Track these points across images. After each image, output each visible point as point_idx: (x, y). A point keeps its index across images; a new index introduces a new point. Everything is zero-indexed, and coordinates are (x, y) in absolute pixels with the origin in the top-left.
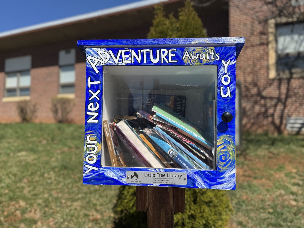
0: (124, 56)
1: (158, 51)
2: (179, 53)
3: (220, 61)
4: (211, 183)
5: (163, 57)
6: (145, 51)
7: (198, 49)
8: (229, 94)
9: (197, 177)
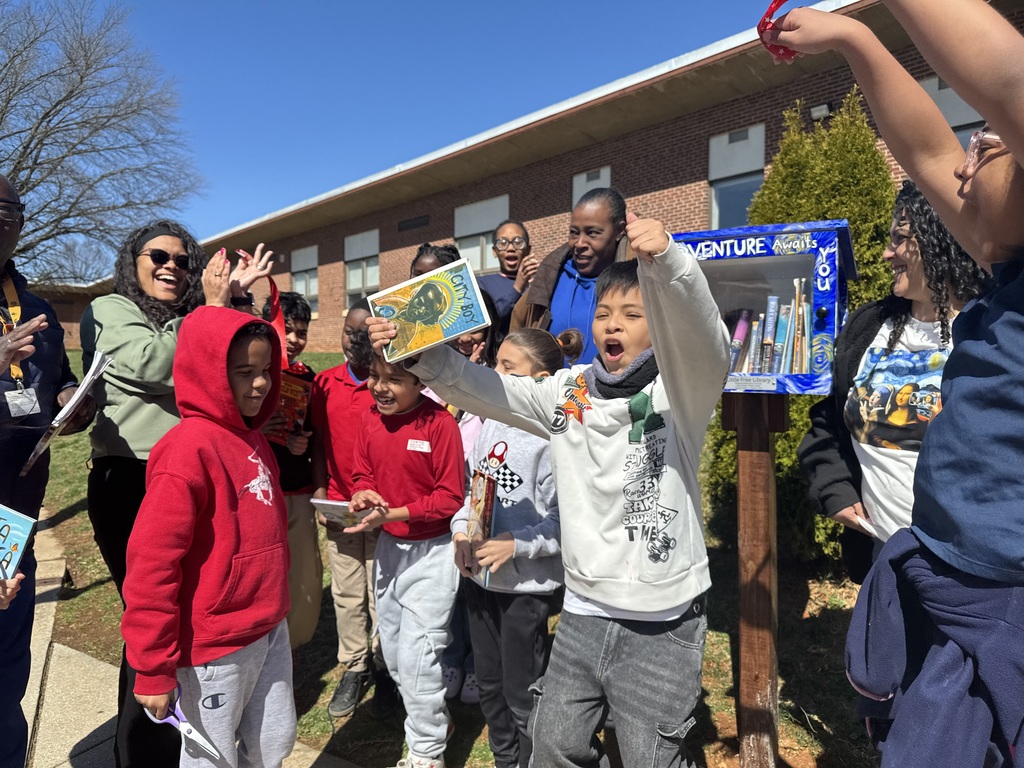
0: (704, 250)
1: (743, 242)
2: (769, 242)
3: (817, 249)
4: (805, 387)
5: (750, 247)
6: (728, 242)
7: (791, 236)
8: (827, 287)
9: (788, 381)
